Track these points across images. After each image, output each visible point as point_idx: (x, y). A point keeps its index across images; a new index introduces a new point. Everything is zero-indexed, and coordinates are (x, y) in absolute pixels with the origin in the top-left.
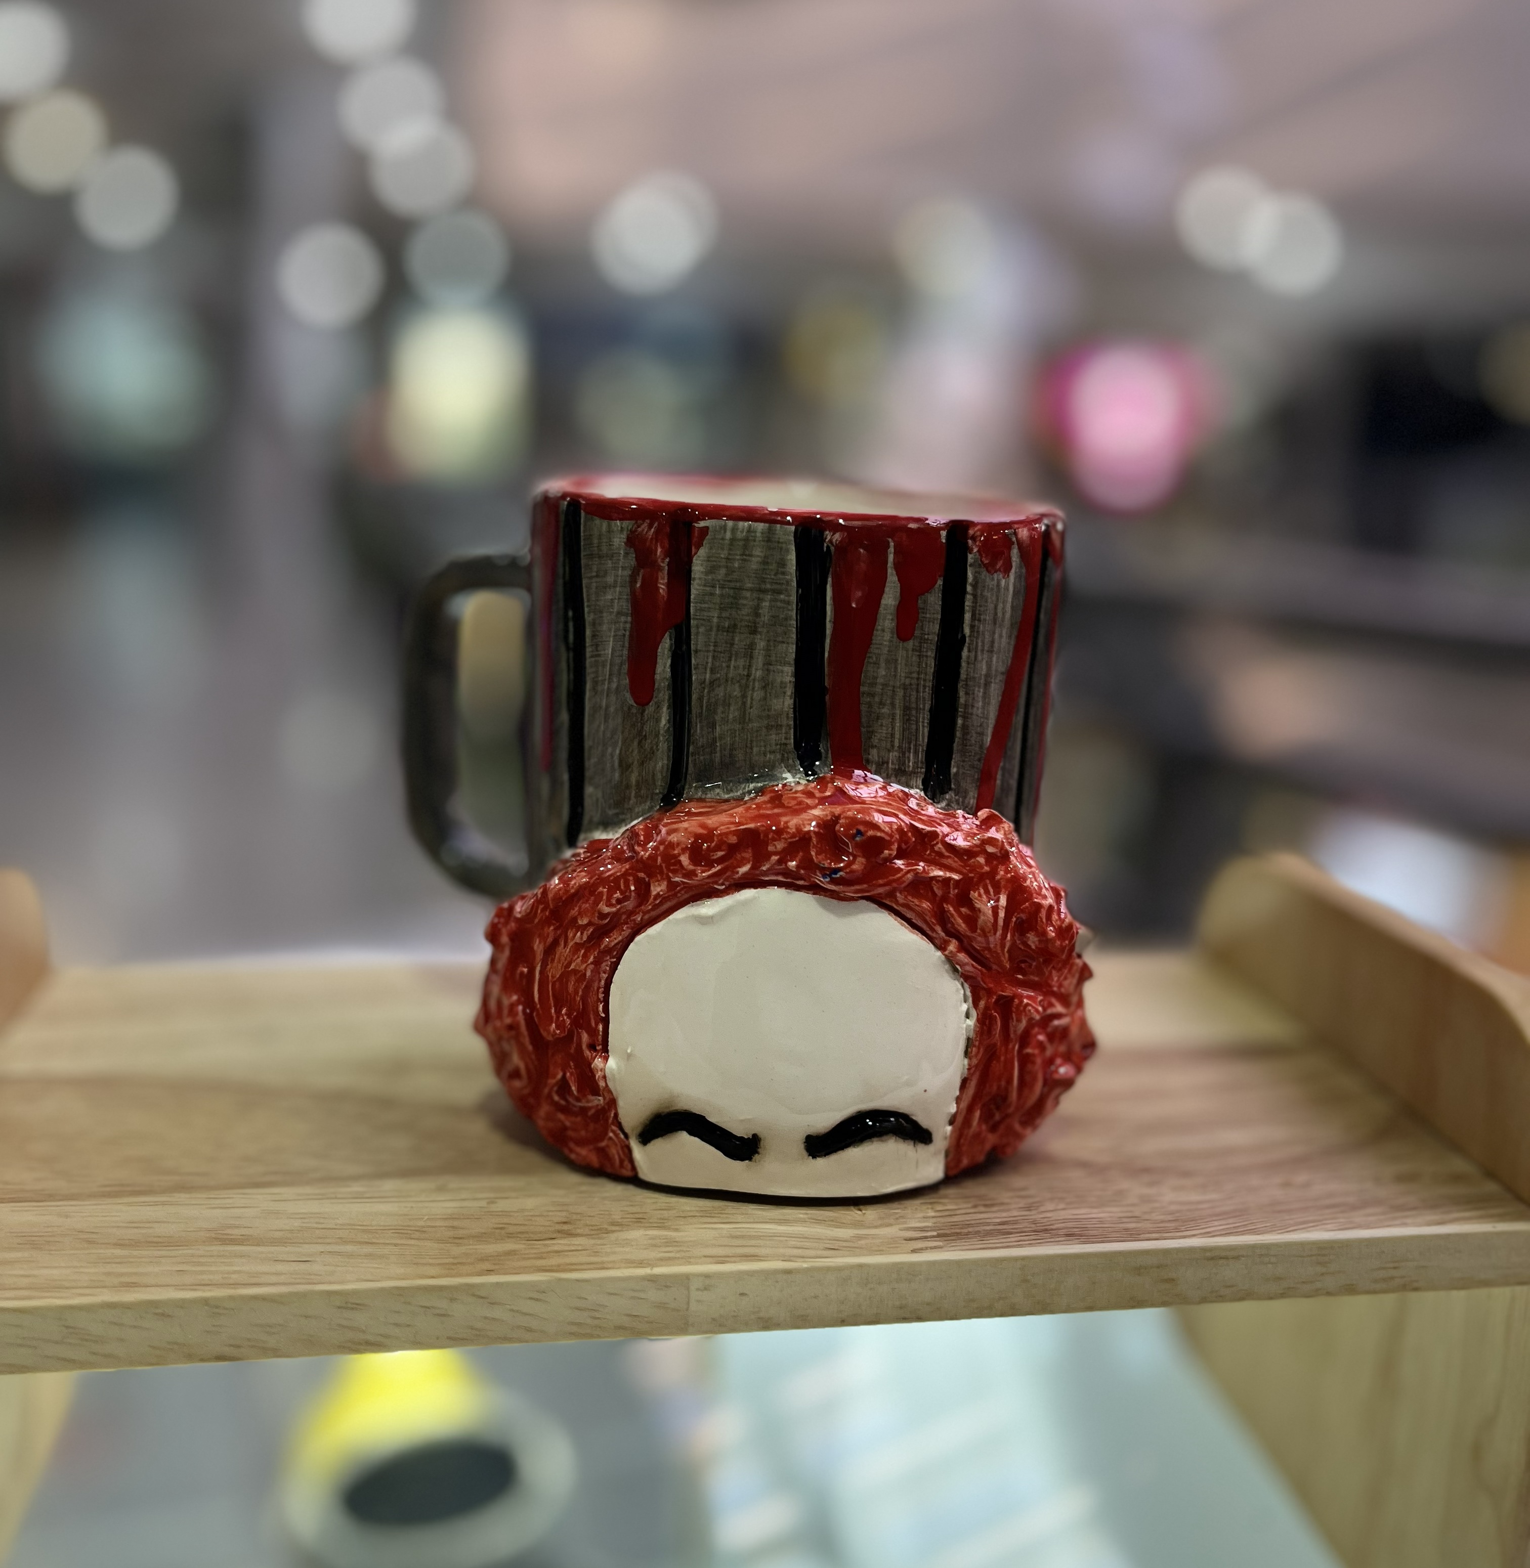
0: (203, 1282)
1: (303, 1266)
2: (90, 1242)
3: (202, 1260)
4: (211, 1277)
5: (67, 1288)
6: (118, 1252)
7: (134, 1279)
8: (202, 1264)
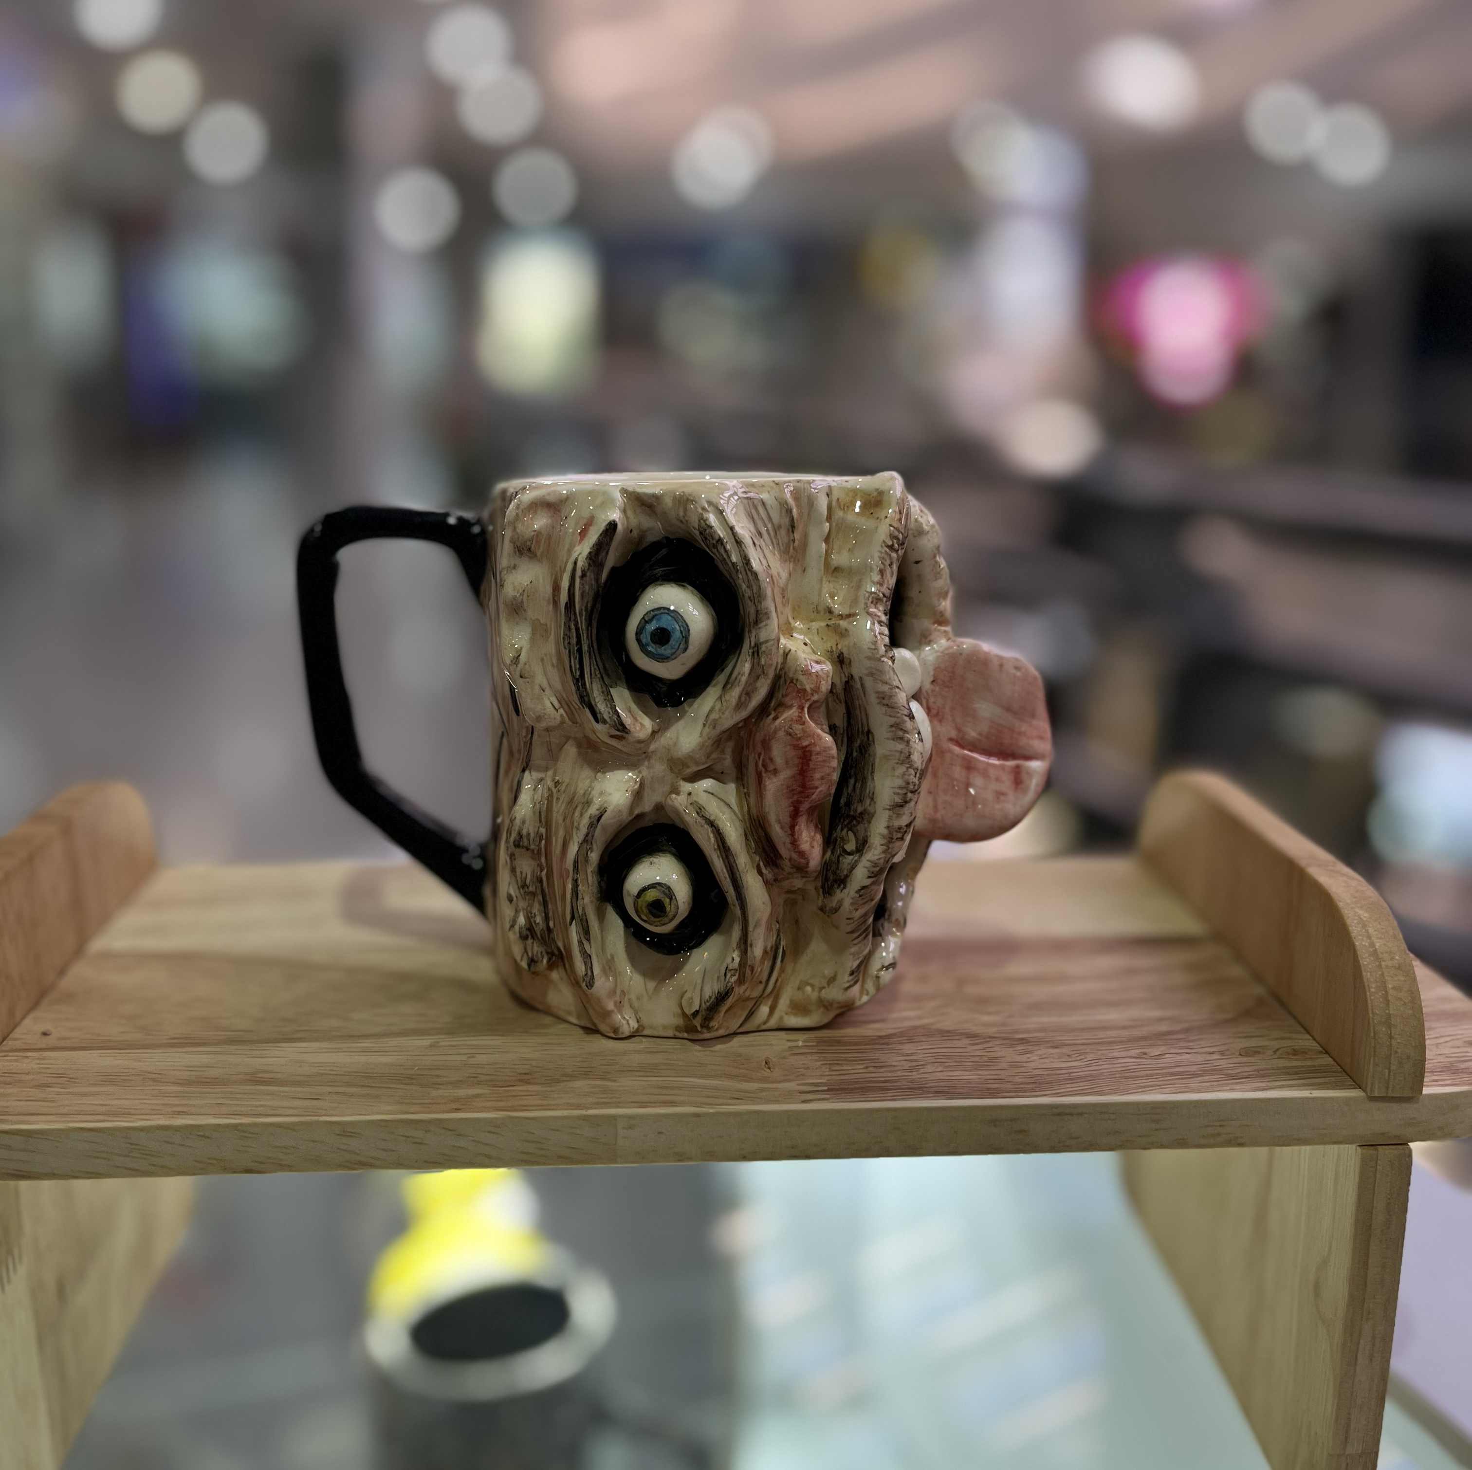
0: (235, 1113)
1: (315, 1103)
2: (154, 1080)
3: (238, 1096)
4: (243, 1109)
5: (133, 1114)
6: (176, 1088)
7: (185, 1109)
8: (237, 1099)
